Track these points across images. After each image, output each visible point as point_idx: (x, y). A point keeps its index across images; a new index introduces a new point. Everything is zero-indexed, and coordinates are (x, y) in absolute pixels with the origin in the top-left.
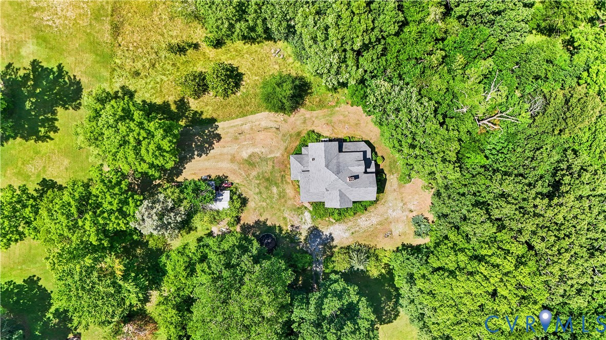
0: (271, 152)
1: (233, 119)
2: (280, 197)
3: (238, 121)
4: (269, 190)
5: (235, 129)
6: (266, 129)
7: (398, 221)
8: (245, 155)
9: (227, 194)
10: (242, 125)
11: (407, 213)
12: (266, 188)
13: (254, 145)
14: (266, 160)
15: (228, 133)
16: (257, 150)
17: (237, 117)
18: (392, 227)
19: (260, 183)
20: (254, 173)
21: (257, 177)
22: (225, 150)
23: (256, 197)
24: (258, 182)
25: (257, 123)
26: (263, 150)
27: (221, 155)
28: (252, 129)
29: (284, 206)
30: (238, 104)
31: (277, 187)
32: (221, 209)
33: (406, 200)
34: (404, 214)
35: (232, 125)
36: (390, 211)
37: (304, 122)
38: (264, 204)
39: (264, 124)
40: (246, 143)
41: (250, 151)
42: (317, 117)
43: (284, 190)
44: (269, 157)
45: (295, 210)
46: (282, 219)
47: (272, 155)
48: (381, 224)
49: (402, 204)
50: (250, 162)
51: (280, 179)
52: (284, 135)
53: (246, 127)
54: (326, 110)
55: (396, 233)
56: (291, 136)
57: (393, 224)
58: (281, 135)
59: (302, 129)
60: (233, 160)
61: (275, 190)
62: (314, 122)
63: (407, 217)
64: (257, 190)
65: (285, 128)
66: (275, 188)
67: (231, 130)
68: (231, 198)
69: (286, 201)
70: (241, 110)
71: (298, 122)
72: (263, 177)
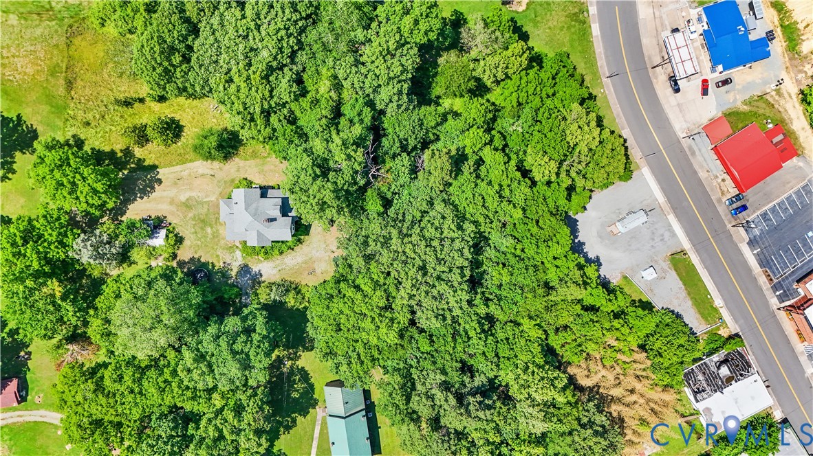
0: (207, 196)
1: (173, 166)
2: (214, 237)
3: (178, 168)
4: (204, 230)
5: (175, 174)
6: (202, 175)
7: (321, 260)
8: (183, 198)
9: (163, 232)
10: (181, 171)
11: (329, 253)
12: (202, 228)
13: (191, 189)
14: (202, 203)
15: (168, 178)
16: (194, 194)
17: (177, 164)
18: (316, 266)
19: (195, 224)
20: (191, 215)
21: (194, 219)
22: (165, 194)
23: (192, 236)
24: (194, 223)
25: (195, 170)
26: (199, 194)
27: (161, 197)
28: (190, 175)
29: (217, 245)
30: (179, 152)
31: (212, 228)
32: (158, 246)
33: (328, 242)
34: (327, 254)
35: (172, 171)
36: (314, 252)
37: (238, 171)
38: (199, 242)
39: (201, 171)
40: (184, 188)
41: (188, 194)
42: (250, 166)
43: (218, 230)
44: (205, 200)
45: (227, 249)
46: (215, 256)
47: (208, 199)
48: (306, 263)
49: (325, 246)
50: (187, 205)
51: (214, 220)
52: (219, 182)
53: (185, 174)
54: (258, 160)
55: (318, 271)
56: (225, 182)
57: (316, 263)
58: (216, 181)
59: (235, 176)
60: (172, 202)
61: (209, 230)
62: (247, 170)
63: (329, 257)
64: (193, 230)
65: (219, 175)
66: (209, 228)
67: (171, 176)
68: (167, 236)
69: (219, 241)
70: (181, 158)
71: (233, 170)
72: (199, 219)
